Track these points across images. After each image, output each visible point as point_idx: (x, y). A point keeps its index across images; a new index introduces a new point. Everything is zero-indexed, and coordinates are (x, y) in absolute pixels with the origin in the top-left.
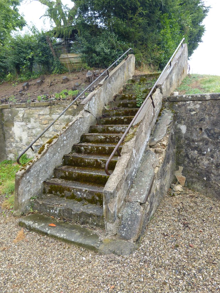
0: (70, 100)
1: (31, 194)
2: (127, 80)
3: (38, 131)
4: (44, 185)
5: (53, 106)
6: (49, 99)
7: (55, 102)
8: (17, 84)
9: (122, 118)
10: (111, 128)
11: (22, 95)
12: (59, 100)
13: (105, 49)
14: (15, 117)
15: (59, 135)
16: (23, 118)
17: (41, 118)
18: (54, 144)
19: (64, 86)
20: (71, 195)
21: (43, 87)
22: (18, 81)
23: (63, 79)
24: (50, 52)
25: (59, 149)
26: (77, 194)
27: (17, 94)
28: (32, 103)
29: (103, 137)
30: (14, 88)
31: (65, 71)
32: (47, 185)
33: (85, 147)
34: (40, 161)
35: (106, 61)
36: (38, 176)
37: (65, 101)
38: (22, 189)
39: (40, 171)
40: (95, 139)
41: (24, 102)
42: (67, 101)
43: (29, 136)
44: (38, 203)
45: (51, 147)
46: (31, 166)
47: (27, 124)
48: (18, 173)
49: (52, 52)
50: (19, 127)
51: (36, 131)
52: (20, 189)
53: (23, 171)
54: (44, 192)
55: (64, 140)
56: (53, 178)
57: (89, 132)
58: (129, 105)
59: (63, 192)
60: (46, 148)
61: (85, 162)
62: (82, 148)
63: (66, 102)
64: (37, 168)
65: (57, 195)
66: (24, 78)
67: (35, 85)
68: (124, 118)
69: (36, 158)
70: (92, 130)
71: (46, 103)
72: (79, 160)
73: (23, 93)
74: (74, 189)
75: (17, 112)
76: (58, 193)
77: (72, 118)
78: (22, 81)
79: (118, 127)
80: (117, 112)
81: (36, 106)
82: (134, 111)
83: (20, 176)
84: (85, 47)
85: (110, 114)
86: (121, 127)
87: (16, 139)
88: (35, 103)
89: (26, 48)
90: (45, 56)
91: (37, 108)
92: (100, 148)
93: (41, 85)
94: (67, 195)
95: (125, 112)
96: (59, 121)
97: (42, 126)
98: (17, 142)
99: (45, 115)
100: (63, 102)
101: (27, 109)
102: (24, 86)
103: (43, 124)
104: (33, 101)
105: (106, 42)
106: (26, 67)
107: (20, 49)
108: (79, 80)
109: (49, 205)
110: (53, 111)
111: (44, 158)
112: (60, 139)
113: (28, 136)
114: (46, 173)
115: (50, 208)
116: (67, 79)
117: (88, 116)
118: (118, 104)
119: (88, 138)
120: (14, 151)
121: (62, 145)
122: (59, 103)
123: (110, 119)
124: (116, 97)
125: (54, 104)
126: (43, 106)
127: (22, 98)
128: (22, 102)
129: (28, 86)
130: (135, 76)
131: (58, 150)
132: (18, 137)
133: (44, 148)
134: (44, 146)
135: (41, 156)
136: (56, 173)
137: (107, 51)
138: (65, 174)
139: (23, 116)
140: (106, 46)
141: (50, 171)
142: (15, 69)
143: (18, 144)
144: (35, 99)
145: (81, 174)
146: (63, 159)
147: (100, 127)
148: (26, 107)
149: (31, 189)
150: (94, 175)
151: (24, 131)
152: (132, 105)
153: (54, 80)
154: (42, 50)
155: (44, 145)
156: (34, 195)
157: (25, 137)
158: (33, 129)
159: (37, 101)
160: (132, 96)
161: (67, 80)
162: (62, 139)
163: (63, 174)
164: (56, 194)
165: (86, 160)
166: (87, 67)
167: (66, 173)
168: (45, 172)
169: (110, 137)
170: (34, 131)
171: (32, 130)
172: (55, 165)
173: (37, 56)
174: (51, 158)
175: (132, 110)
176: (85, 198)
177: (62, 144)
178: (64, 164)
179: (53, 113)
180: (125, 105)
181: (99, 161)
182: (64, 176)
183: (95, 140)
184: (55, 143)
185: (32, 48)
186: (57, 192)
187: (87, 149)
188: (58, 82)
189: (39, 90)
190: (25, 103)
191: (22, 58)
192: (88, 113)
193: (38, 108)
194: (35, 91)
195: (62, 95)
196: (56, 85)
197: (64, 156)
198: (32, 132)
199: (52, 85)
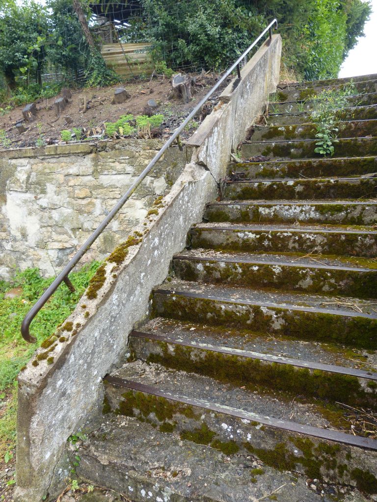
0: (146, 137)
1: (69, 428)
2: (269, 94)
3: (65, 215)
4: (106, 388)
5: (103, 153)
6: (88, 137)
7: (108, 144)
8: (10, 110)
9: (291, 183)
10: (267, 211)
11: (22, 130)
12: (118, 137)
13: (209, 28)
14: (8, 182)
15: (141, 236)
16: (27, 183)
17: (71, 184)
18: (131, 262)
19: (119, 110)
20: (196, 429)
21: (69, 113)
22: (11, 104)
23: (116, 95)
24: (81, 37)
25: (143, 274)
26: (221, 429)
27: (10, 130)
28: (50, 147)
29: (252, 236)
30: (4, 117)
31: (114, 80)
32: (114, 389)
33: (208, 264)
34: (95, 323)
35: (208, 56)
36: (90, 366)
37: (131, 140)
38: (40, 423)
39: (93, 353)
40: (228, 239)
41: (29, 146)
42: (139, 141)
43: (44, 227)
44: (95, 459)
45: (123, 274)
46: (69, 346)
47: (39, 197)
48: (27, 372)
49: (85, 35)
50: (18, 205)
51: (61, 214)
52: (34, 425)
53: (44, 366)
54: (106, 408)
55: (154, 248)
56: (130, 360)
57: (205, 221)
58: (292, 150)
59: (170, 417)
60: (109, 277)
61: (217, 311)
62: (200, 267)
63: (136, 143)
64: (87, 345)
65: (149, 421)
66: (25, 97)
67: (50, 109)
68: (296, 184)
69: (83, 314)
70: (211, 214)
71: (83, 147)
72: (198, 305)
73: (25, 127)
74: (208, 411)
75: (13, 169)
76: (152, 415)
77: (152, 182)
78: (20, 104)
79: (287, 207)
80: (268, 168)
81: (57, 155)
82: (315, 164)
83: (34, 386)
84: (161, 22)
85: (249, 173)
86: (295, 209)
87: (12, 232)
88: (57, 147)
89: (26, 29)
90: (70, 46)
91: (61, 159)
92: (256, 268)
93: (63, 109)
94: (184, 428)
95: (290, 168)
96: (118, 189)
97: (75, 202)
98: (15, 240)
99: (83, 175)
100: (129, 144)
101: (36, 160)
102: (27, 112)
103: (77, 198)
104: (50, 143)
105: (209, 10)
106: (27, 71)
107: (14, 32)
108: (152, 95)
109: (133, 468)
110: (103, 166)
111: (106, 309)
112: (145, 245)
113: (42, 227)
114: (109, 351)
115: (136, 482)
116: (124, 92)
117: (203, 178)
118: (263, 149)
119: (207, 236)
120: (8, 259)
121: (149, 262)
122: (117, 146)
123: (256, 184)
124: (252, 131)
125: (104, 148)
126: (77, 154)
127: (23, 138)
128: (23, 146)
129: (34, 110)
130: (283, 86)
131: (139, 277)
132: (17, 228)
133: (105, 279)
134: (101, 272)
135: (98, 307)
136: (135, 346)
137: (214, 30)
138: (166, 350)
139: (29, 177)
140: (209, 19)
141: (120, 343)
142: (5, 78)
143: (18, 244)
144: (56, 139)
145: (218, 357)
146: (150, 300)
147: (234, 207)
148: (35, 157)
149: (70, 414)
150: (265, 363)
151: (30, 214)
152: (300, 151)
153: (94, 97)
154: (62, 34)
155: (103, 267)
156: (78, 425)
157: (33, 227)
158: (53, 211)
159: (60, 143)
160: (294, 128)
161: (126, 96)
162: (150, 246)
163: (158, 350)
164: (144, 417)
165: (223, 307)
166: (165, 67)
167: (167, 346)
168: (108, 348)
169: (274, 235)
170: (55, 215)
171: (50, 212)
172: (131, 320)
173: (51, 46)
174: (124, 305)
175: (310, 163)
176: (248, 446)
177: (149, 259)
178: (154, 312)
179: (102, 171)
180: (282, 152)
181: (264, 310)
182: (162, 354)
183: (229, 242)
184: (134, 258)
185: (40, 28)
186: (148, 414)
187: (213, 269)
188: (103, 101)
189: (60, 119)
190: (31, 147)
191: (18, 52)
192: (204, 170)
193: (65, 158)
194: (52, 122)
195: (123, 128)
196: (101, 107)
197: (153, 292)
198: (51, 218)
199: (90, 108)
